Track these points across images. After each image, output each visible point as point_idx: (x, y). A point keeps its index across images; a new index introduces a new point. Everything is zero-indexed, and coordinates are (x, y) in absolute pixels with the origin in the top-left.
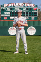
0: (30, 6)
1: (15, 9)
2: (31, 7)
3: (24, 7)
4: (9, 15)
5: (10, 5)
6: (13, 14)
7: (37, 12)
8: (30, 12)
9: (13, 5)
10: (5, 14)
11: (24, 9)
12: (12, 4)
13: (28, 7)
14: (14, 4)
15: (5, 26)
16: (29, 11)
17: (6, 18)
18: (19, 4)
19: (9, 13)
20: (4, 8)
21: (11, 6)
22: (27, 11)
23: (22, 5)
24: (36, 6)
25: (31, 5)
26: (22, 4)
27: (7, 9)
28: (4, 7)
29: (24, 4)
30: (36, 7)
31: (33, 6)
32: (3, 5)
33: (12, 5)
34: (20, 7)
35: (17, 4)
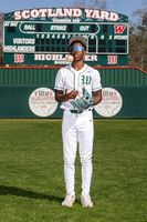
0: (102, 17)
1: (52, 28)
2: (105, 21)
3: (83, 21)
4: (32, 49)
5: (35, 14)
6: (45, 45)
8: (102, 37)
9: (46, 14)
10: (17, 45)
11: (82, 28)
12: (43, 11)
13: (95, 20)
14: (50, 11)
15: (18, 85)
16: (99, 35)
17: (19, 59)
18: (66, 10)
19: (33, 41)
20: (14, 24)
21: (38, 19)
22: (93, 35)
23: (75, 15)
24: (124, 18)
25: (105, 15)
26: (75, 10)
27: (26, 27)
28: (14, 20)
29: (83, 10)
30: (124, 21)
31: (114, 17)
33: (43, 15)
34: (69, 21)
35: (59, 11)
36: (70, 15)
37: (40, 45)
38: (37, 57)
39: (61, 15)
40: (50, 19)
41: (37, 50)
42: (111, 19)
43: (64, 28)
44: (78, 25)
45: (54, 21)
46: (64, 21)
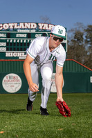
0: (50, 29)
1: (17, 36)
3: (37, 31)
4: (4, 49)
6: (13, 47)
7: (65, 42)
9: (14, 26)
11: (37, 36)
12: (11, 25)
13: (45, 30)
14: (16, 24)
18: (26, 24)
19: (4, 44)
21: (8, 30)
23: (32, 27)
26: (32, 24)
29: (37, 24)
33: (11, 27)
34: (28, 31)
35: (22, 25)
36: (29, 27)
37: (9, 47)
38: (8, 55)
39: (23, 27)
40: (16, 30)
41: (7, 50)
43: (25, 36)
44: (34, 34)
45: (19, 31)
46: (25, 31)
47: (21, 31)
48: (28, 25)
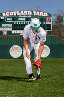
1: (19, 19)
2: (42, 16)
3: (32, 16)
4: (11, 29)
5: (11, 13)
6: (16, 27)
7: (51, 23)
8: (41, 23)
9: (17, 13)
10: (4, 27)
12: (15, 12)
13: (37, 16)
15: (5, 44)
17: (5, 33)
18: (25, 12)
19: (11, 25)
20: (2, 18)
23: (29, 14)
25: (41, 14)
26: (29, 12)
27: (8, 19)
28: (2, 16)
29: (32, 12)
30: (50, 16)
31: (46, 14)
32: (2, 14)
33: (15, 14)
34: (26, 17)
35: (22, 12)
36: (27, 14)
37: (14, 27)
38: (13, 32)
39: (23, 14)
40: (18, 16)
41: (13, 29)
42: (44, 15)
43: (24, 19)
44: (30, 18)
45: (20, 16)
46: (24, 16)
47: (21, 16)
48: (26, 13)
